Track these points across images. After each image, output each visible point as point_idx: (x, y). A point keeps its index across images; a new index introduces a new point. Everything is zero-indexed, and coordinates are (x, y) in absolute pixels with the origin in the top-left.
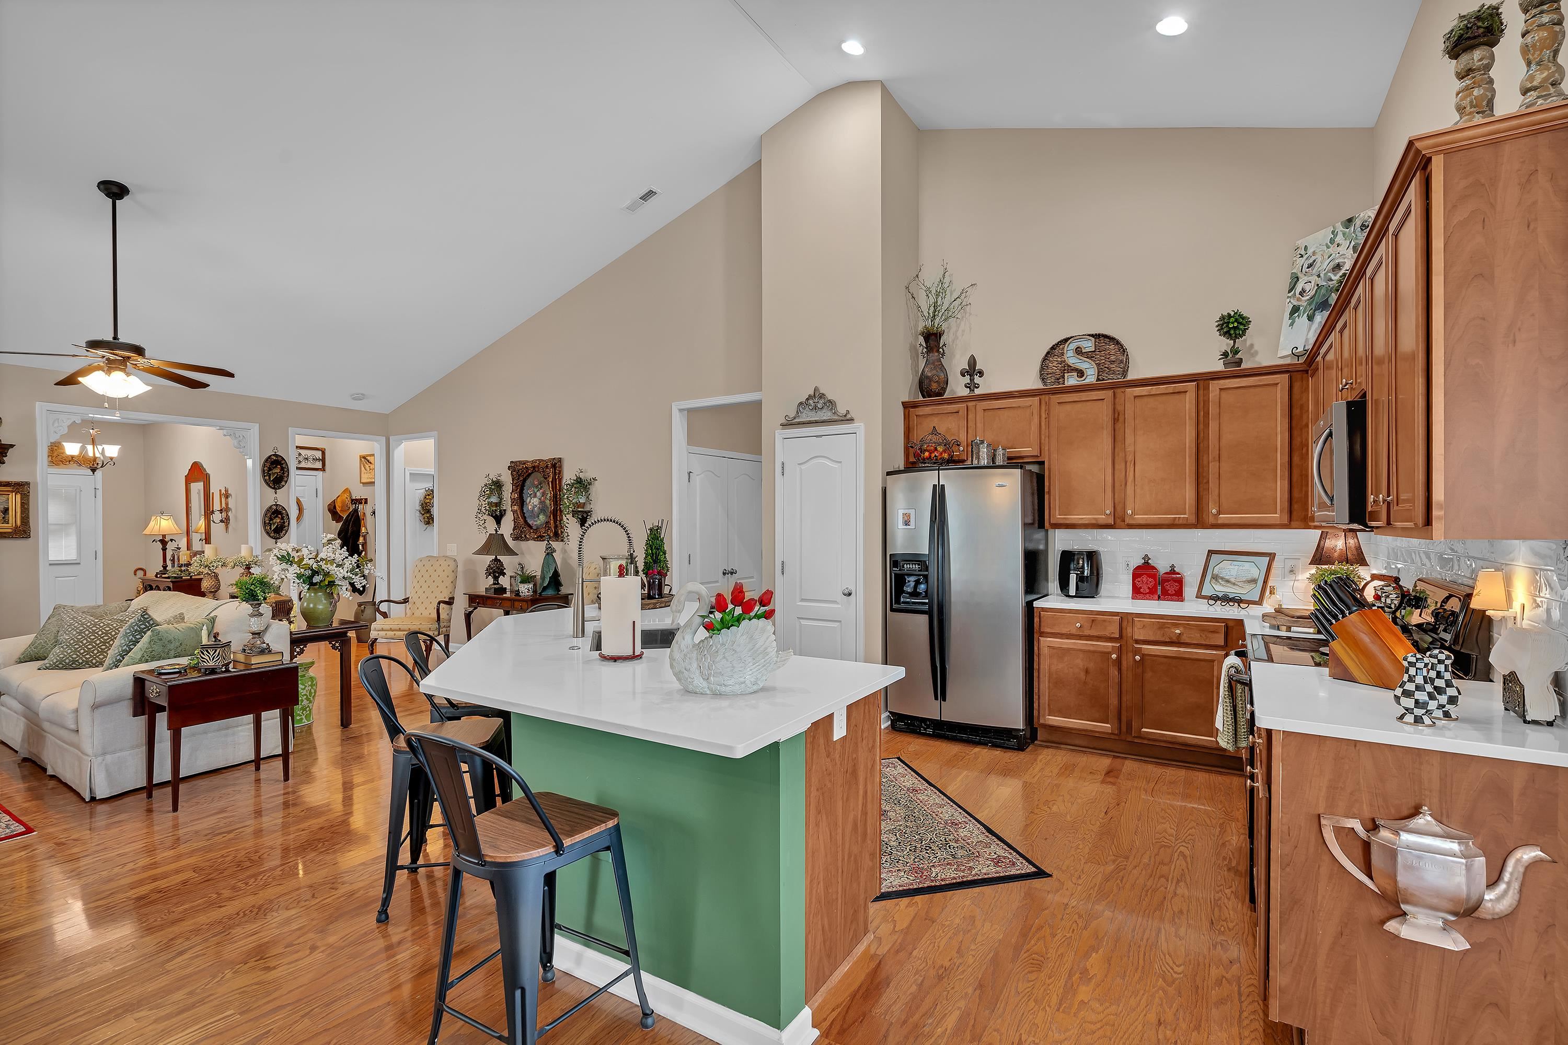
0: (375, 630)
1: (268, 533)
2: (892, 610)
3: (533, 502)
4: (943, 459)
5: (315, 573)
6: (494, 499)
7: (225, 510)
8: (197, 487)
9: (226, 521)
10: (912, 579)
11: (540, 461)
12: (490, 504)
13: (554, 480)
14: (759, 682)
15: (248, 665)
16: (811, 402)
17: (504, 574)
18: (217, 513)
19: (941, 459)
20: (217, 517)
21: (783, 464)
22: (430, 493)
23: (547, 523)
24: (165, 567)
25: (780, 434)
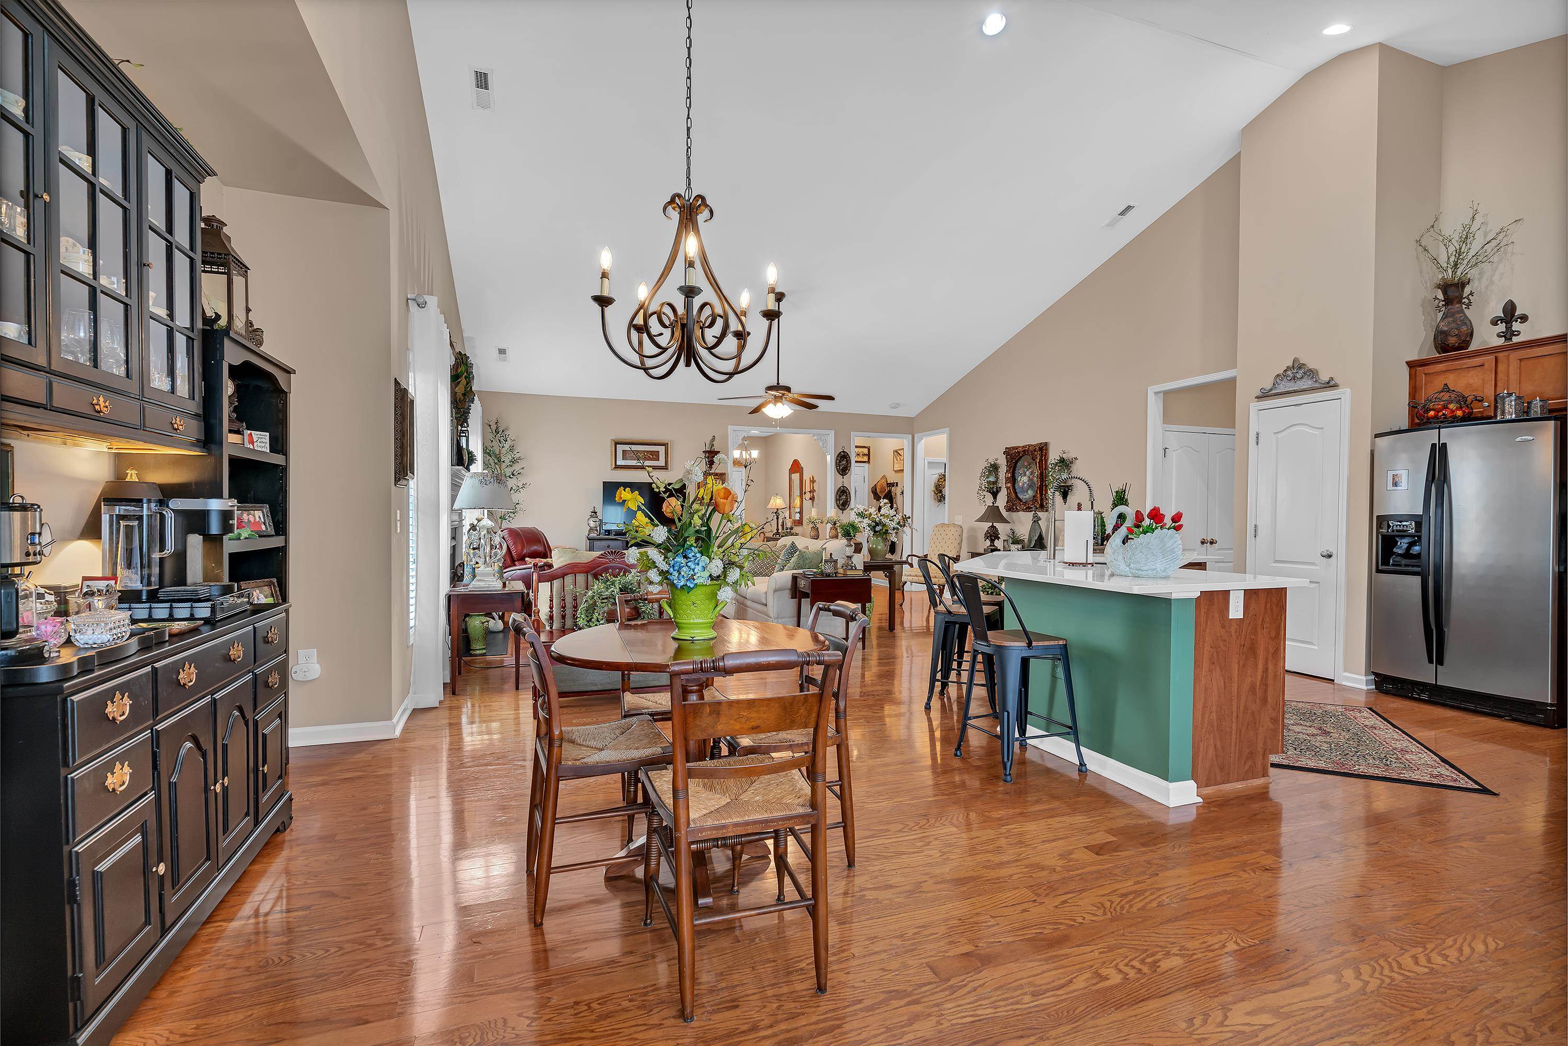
0: (905, 575)
1: (838, 506)
2: (1378, 571)
3: (1023, 480)
4: (1455, 417)
5: (877, 524)
6: (992, 479)
7: (812, 491)
8: (796, 477)
9: (812, 499)
10: (1406, 540)
11: (1029, 446)
12: (989, 482)
13: (1041, 461)
14: (1168, 571)
15: (845, 575)
16: (1289, 373)
17: (998, 538)
18: (808, 494)
19: (1451, 417)
20: (808, 496)
21: (1258, 434)
22: (943, 477)
23: (1034, 496)
24: (778, 530)
25: (1255, 406)
